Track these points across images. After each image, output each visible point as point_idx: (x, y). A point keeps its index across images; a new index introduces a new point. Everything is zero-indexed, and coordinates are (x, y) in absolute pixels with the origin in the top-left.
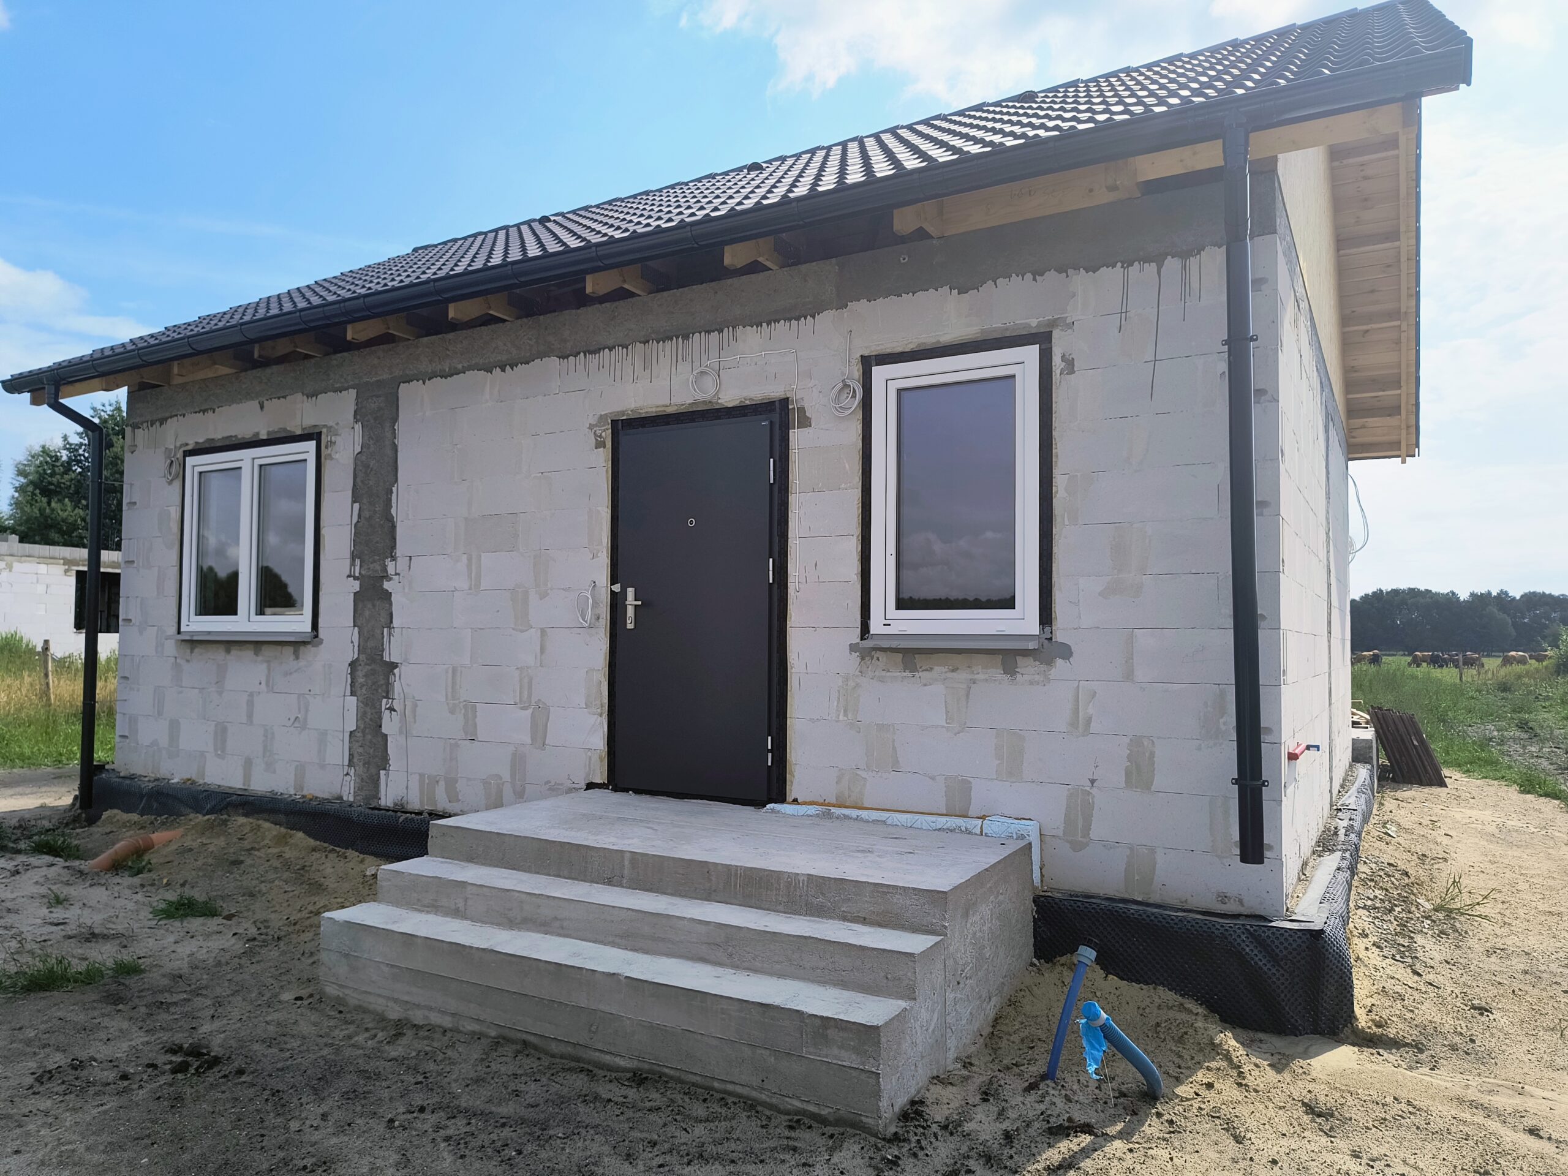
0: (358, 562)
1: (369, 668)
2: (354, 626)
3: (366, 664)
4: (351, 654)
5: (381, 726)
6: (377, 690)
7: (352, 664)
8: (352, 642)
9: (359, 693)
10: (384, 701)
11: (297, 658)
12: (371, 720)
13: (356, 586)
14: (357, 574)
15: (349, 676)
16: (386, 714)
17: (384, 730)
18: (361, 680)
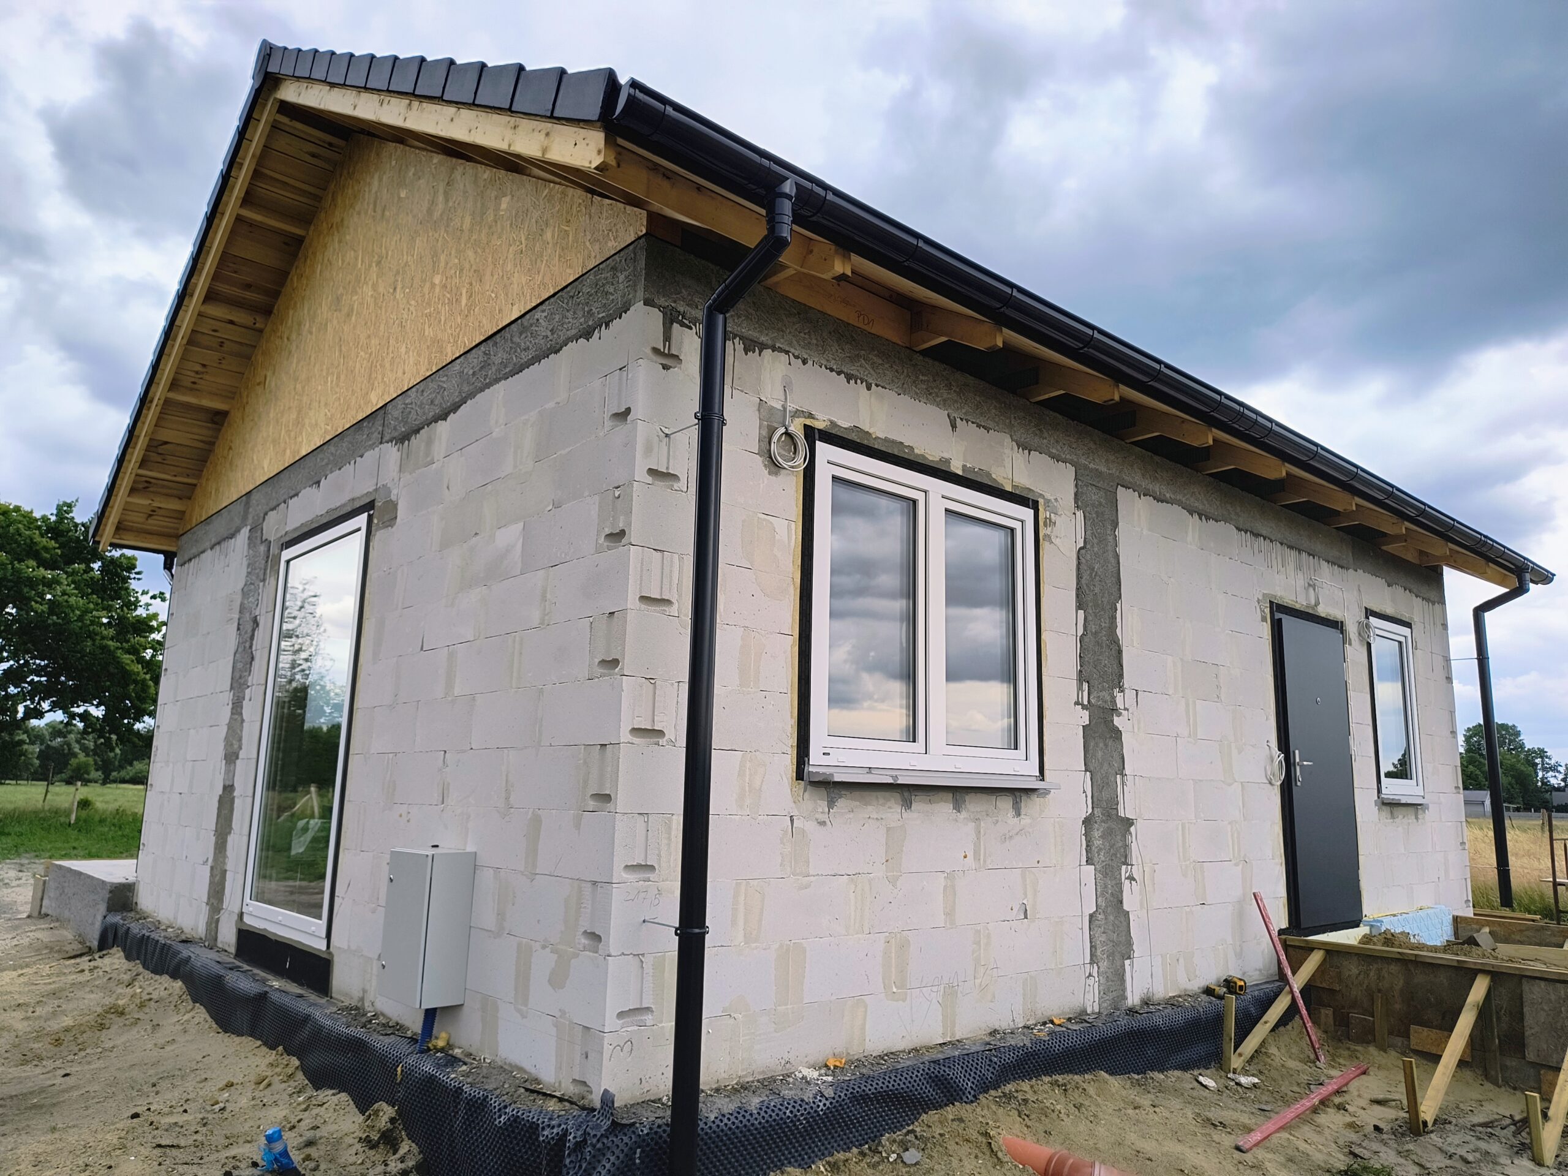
0: (1085, 686)
1: (1106, 825)
2: (1086, 771)
3: (1103, 821)
4: (1083, 809)
5: (1121, 902)
6: (1116, 855)
7: (1087, 822)
8: (1084, 792)
9: (1096, 859)
10: (1124, 867)
11: (1018, 814)
12: (1112, 894)
13: (1084, 717)
14: (1086, 703)
15: (1084, 837)
16: (1126, 884)
17: (1126, 907)
18: (1098, 843)
